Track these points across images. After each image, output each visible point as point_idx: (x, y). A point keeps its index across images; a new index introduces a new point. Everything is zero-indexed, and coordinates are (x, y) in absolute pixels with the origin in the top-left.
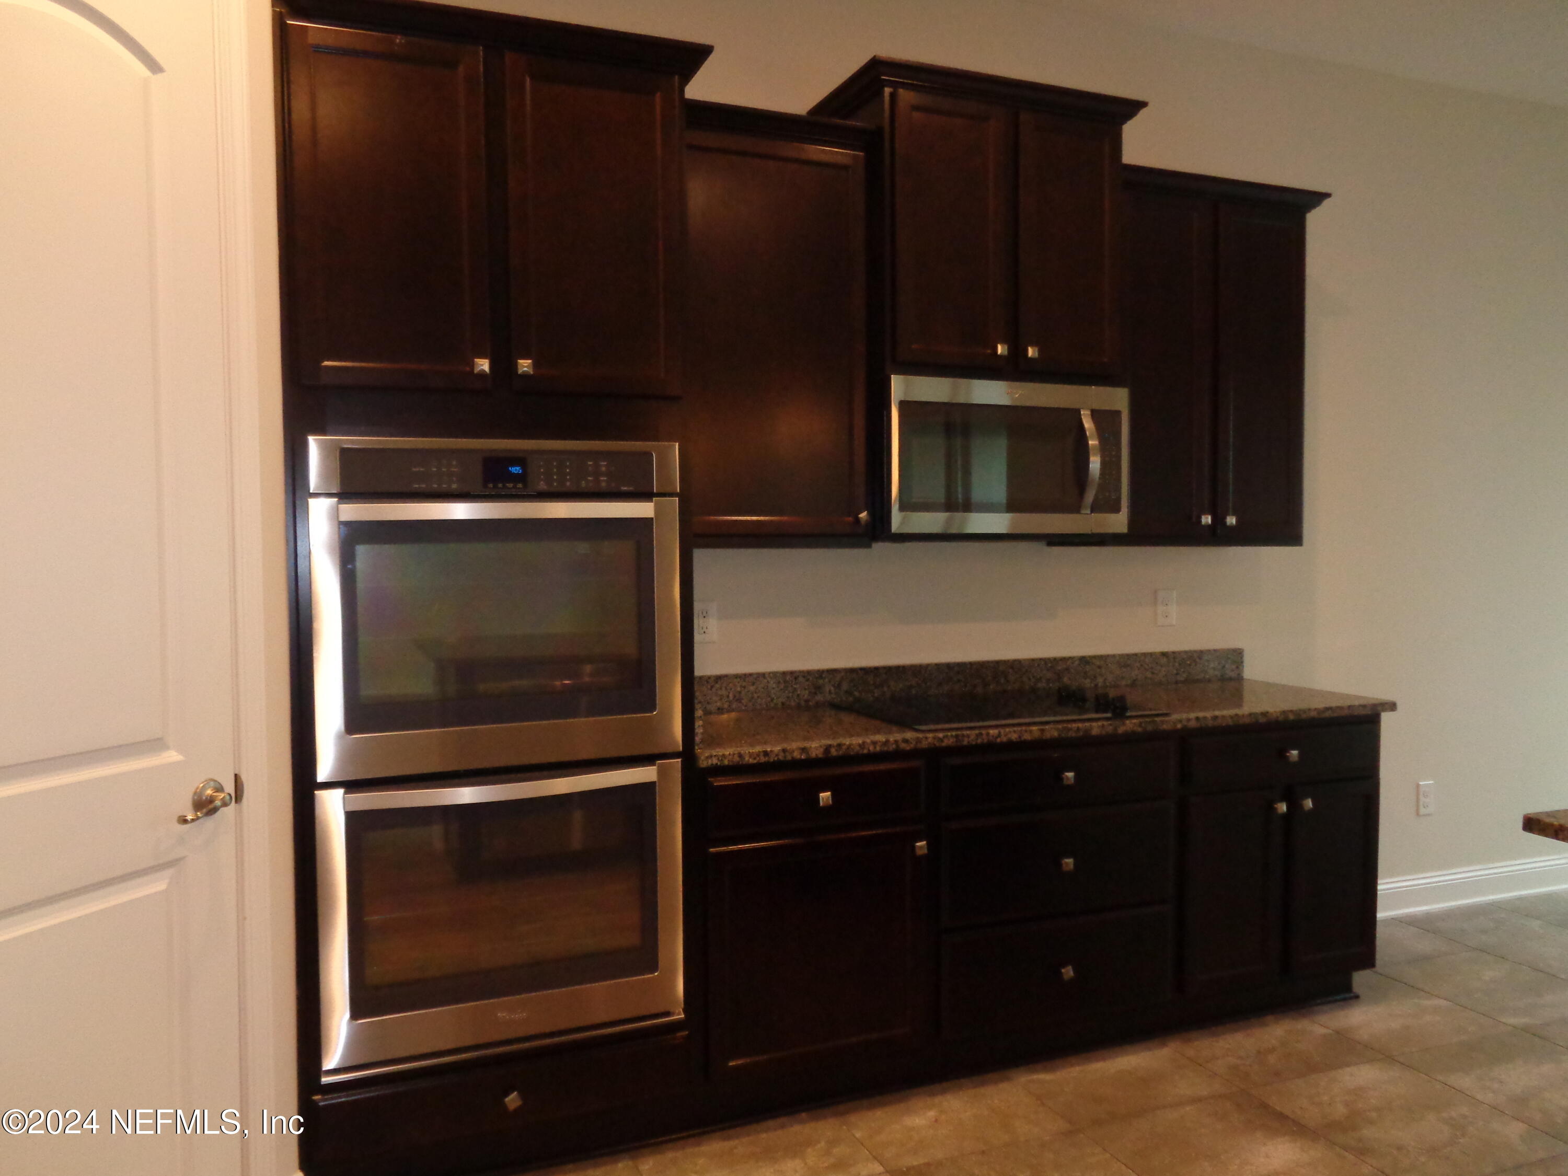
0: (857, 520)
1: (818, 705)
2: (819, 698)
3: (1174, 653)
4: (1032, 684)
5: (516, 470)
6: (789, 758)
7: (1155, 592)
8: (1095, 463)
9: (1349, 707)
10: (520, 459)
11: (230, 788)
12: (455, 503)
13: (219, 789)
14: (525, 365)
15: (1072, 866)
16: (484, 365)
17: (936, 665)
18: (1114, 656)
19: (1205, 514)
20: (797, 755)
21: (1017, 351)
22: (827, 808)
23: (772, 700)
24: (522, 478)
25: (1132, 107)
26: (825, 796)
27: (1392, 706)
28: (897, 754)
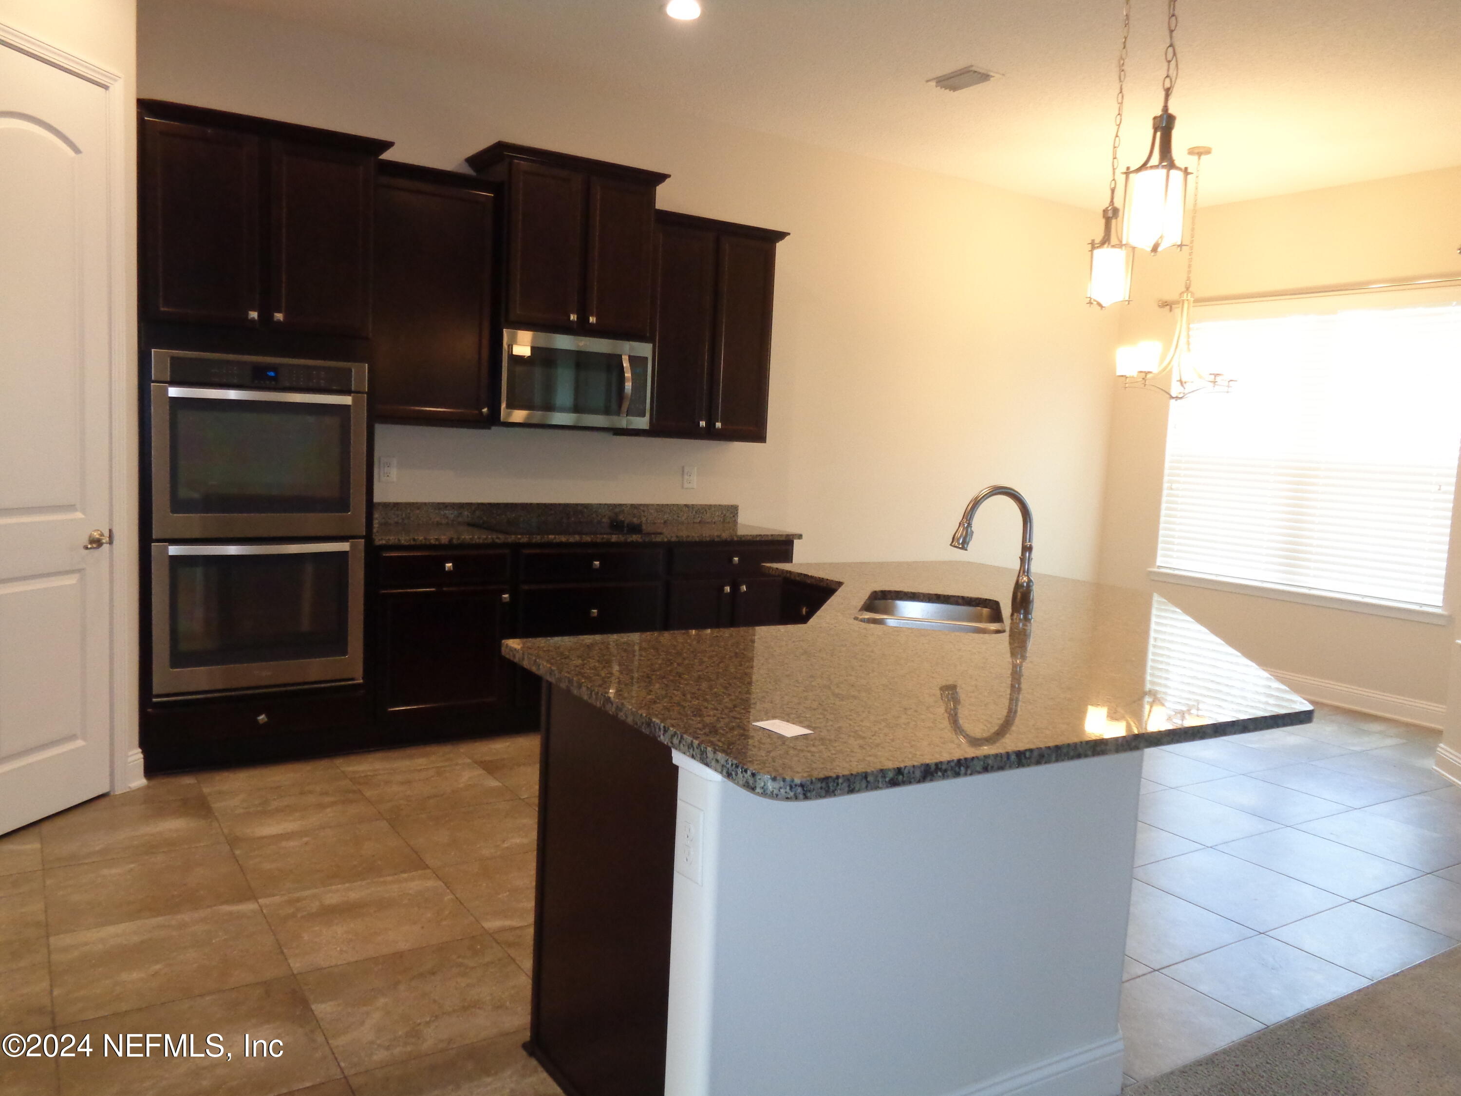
0: (481, 413)
1: (459, 523)
2: (460, 519)
3: (693, 505)
4: (599, 519)
5: (272, 374)
6: (428, 543)
7: (683, 467)
8: (628, 385)
9: (772, 535)
10: (275, 368)
11: (107, 534)
12: (229, 390)
13: (102, 535)
14: (279, 316)
15: (596, 614)
16: (254, 315)
17: (538, 504)
18: (653, 505)
19: (702, 421)
20: (433, 542)
21: (582, 319)
22: (450, 572)
23: (430, 519)
24: (274, 379)
25: (661, 178)
26: (449, 565)
27: (800, 537)
28: (493, 545)
